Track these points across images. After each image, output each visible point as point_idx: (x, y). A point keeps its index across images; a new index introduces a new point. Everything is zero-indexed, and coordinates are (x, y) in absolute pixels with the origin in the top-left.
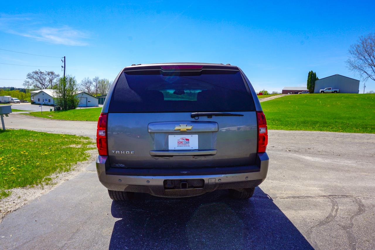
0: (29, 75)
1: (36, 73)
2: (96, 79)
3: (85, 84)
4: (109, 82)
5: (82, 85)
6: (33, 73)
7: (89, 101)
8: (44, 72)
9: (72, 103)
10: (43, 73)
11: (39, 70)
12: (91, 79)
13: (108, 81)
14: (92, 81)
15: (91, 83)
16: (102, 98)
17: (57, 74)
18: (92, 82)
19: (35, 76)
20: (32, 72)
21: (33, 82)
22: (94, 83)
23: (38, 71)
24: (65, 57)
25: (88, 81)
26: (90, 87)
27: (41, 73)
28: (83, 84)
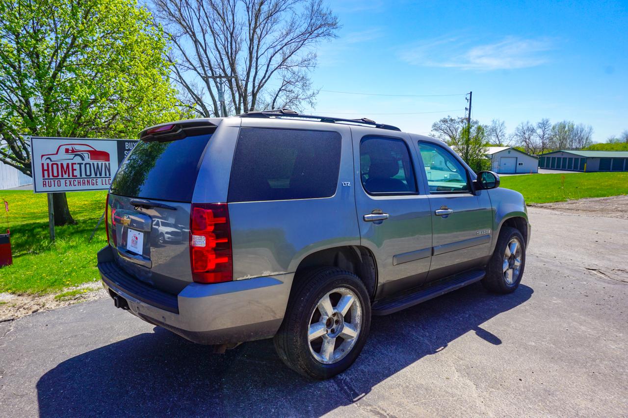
0: (435, 125)
1: (445, 121)
2: (543, 124)
3: (522, 133)
4: (575, 127)
5: (517, 135)
6: (440, 122)
7: (520, 164)
8: (456, 118)
9: (477, 167)
10: (454, 120)
11: (449, 116)
12: (534, 124)
13: (573, 125)
14: (535, 126)
15: (533, 131)
16: (547, 158)
17: (475, 120)
18: (535, 128)
19: (444, 126)
20: (440, 120)
21: (441, 135)
22: (540, 132)
23: (447, 117)
24: (471, 92)
25: (528, 128)
26: (532, 137)
27: (452, 120)
28: (519, 134)
